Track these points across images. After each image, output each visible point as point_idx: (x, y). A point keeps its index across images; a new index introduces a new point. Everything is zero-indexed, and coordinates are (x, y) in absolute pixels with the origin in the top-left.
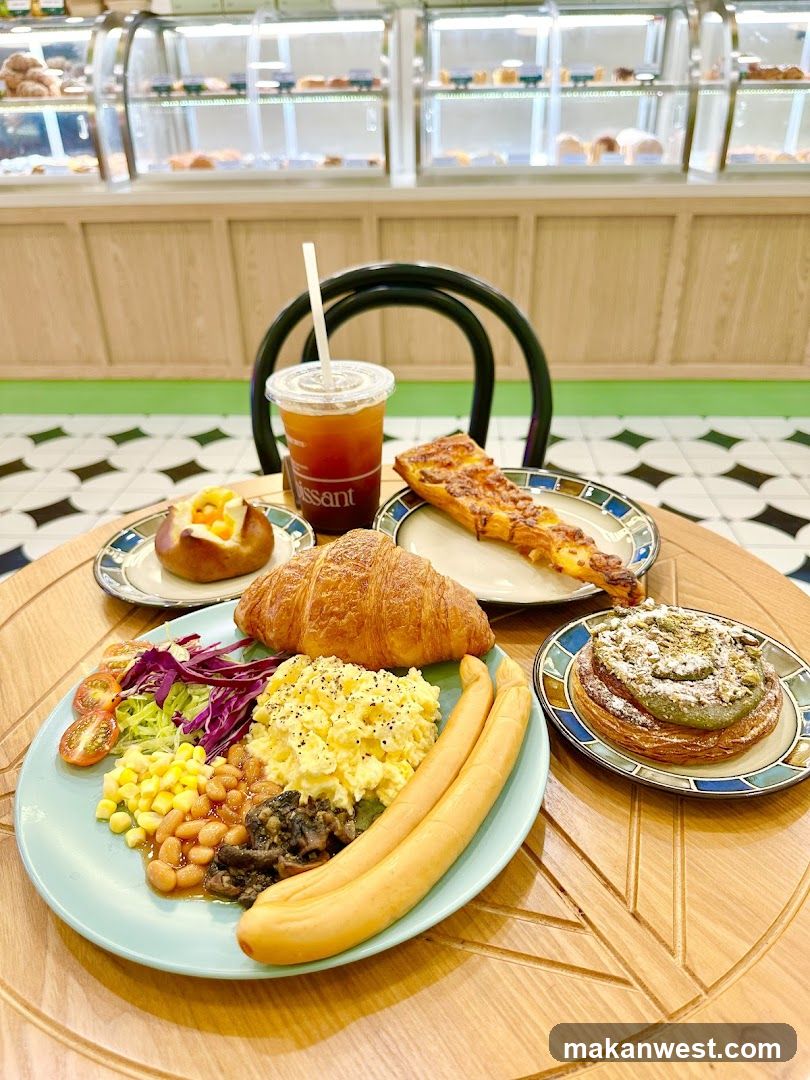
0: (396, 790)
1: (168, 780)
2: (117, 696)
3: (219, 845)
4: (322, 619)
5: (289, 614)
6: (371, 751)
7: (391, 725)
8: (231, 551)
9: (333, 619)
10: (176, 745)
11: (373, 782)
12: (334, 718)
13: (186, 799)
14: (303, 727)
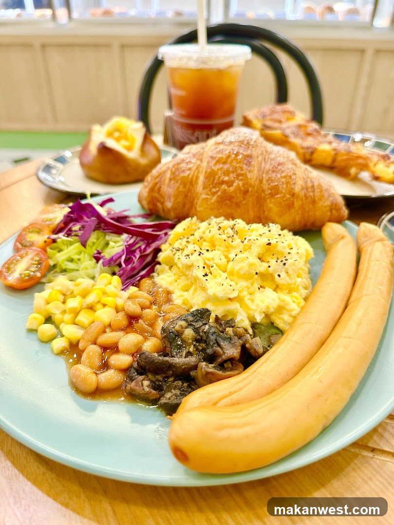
0: (291, 316)
1: (91, 299)
2: (49, 238)
3: (137, 353)
4: (215, 187)
5: (185, 187)
6: (264, 284)
7: (284, 262)
8: (134, 161)
9: (224, 187)
10: (97, 276)
11: (271, 306)
12: (232, 256)
13: (105, 315)
14: (205, 263)
